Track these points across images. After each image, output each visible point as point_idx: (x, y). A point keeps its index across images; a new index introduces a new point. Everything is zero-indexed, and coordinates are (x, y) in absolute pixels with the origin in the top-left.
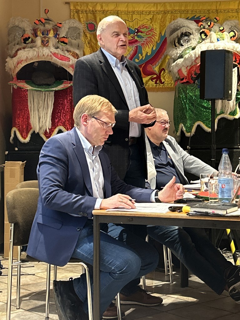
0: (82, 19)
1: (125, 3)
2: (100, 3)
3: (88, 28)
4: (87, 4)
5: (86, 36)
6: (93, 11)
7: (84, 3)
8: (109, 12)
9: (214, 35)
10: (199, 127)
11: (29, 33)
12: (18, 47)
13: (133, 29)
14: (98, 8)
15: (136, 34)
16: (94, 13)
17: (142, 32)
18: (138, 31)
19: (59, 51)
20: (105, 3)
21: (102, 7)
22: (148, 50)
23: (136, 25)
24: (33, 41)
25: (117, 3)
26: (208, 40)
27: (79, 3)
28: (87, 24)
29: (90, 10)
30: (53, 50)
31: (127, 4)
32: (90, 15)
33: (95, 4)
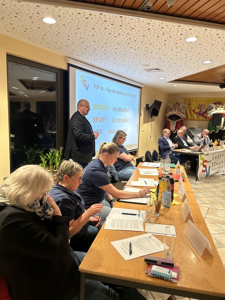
3: (188, 105)
4: (189, 98)
9: (219, 109)
10: (213, 131)
11: (172, 108)
12: (169, 111)
14: (192, 99)
16: (190, 101)
17: (202, 106)
19: (178, 112)
22: (204, 110)
23: (201, 104)
24: (172, 110)
25: (197, 98)
26: (217, 110)
27: (187, 98)
28: (188, 103)
30: (177, 112)
31: (199, 98)
32: (189, 101)
33: (191, 98)
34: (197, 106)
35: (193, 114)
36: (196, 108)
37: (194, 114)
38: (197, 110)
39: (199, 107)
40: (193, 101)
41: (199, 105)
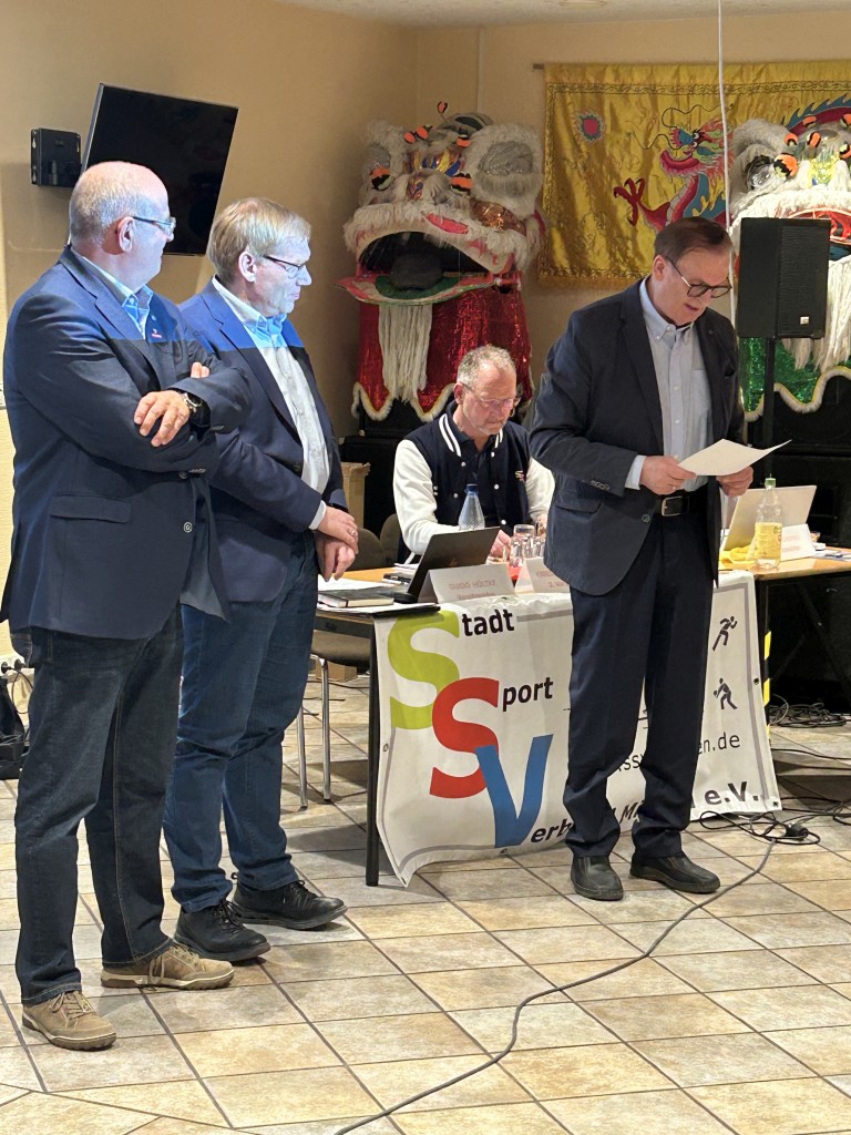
0: (570, 108)
1: (672, 64)
2: (614, 65)
3: (583, 130)
4: (581, 67)
5: (580, 151)
6: (596, 87)
7: (576, 65)
8: (634, 88)
11: (397, 165)
13: (688, 132)
14: (609, 79)
15: (696, 144)
16: (598, 90)
17: (710, 141)
18: (702, 137)
20: (625, 64)
21: (617, 78)
23: (697, 121)
24: (394, 184)
25: (652, 67)
26: (792, 183)
27: (564, 67)
28: (583, 120)
29: (590, 84)
30: (427, 206)
31: (675, 68)
32: (589, 97)
33: (601, 68)
34: (663, 143)
35: (625, 228)
36: (657, 161)
37: (633, 222)
38: (665, 190)
39: (679, 155)
40: (623, 90)
41: (679, 137)
